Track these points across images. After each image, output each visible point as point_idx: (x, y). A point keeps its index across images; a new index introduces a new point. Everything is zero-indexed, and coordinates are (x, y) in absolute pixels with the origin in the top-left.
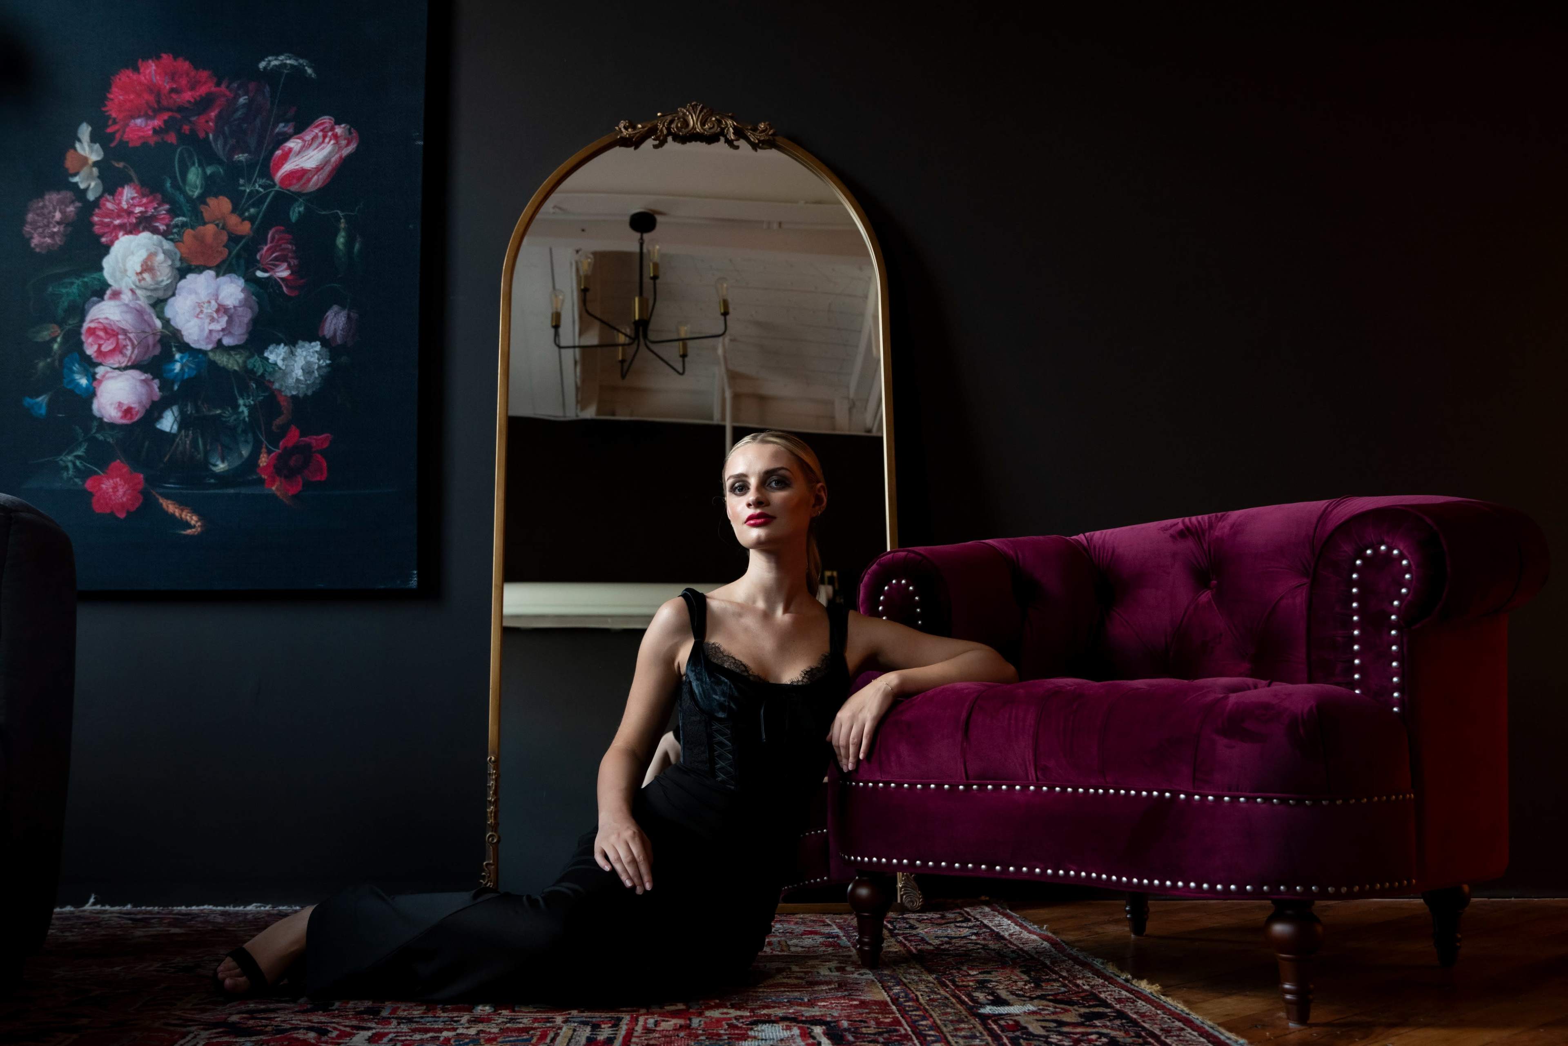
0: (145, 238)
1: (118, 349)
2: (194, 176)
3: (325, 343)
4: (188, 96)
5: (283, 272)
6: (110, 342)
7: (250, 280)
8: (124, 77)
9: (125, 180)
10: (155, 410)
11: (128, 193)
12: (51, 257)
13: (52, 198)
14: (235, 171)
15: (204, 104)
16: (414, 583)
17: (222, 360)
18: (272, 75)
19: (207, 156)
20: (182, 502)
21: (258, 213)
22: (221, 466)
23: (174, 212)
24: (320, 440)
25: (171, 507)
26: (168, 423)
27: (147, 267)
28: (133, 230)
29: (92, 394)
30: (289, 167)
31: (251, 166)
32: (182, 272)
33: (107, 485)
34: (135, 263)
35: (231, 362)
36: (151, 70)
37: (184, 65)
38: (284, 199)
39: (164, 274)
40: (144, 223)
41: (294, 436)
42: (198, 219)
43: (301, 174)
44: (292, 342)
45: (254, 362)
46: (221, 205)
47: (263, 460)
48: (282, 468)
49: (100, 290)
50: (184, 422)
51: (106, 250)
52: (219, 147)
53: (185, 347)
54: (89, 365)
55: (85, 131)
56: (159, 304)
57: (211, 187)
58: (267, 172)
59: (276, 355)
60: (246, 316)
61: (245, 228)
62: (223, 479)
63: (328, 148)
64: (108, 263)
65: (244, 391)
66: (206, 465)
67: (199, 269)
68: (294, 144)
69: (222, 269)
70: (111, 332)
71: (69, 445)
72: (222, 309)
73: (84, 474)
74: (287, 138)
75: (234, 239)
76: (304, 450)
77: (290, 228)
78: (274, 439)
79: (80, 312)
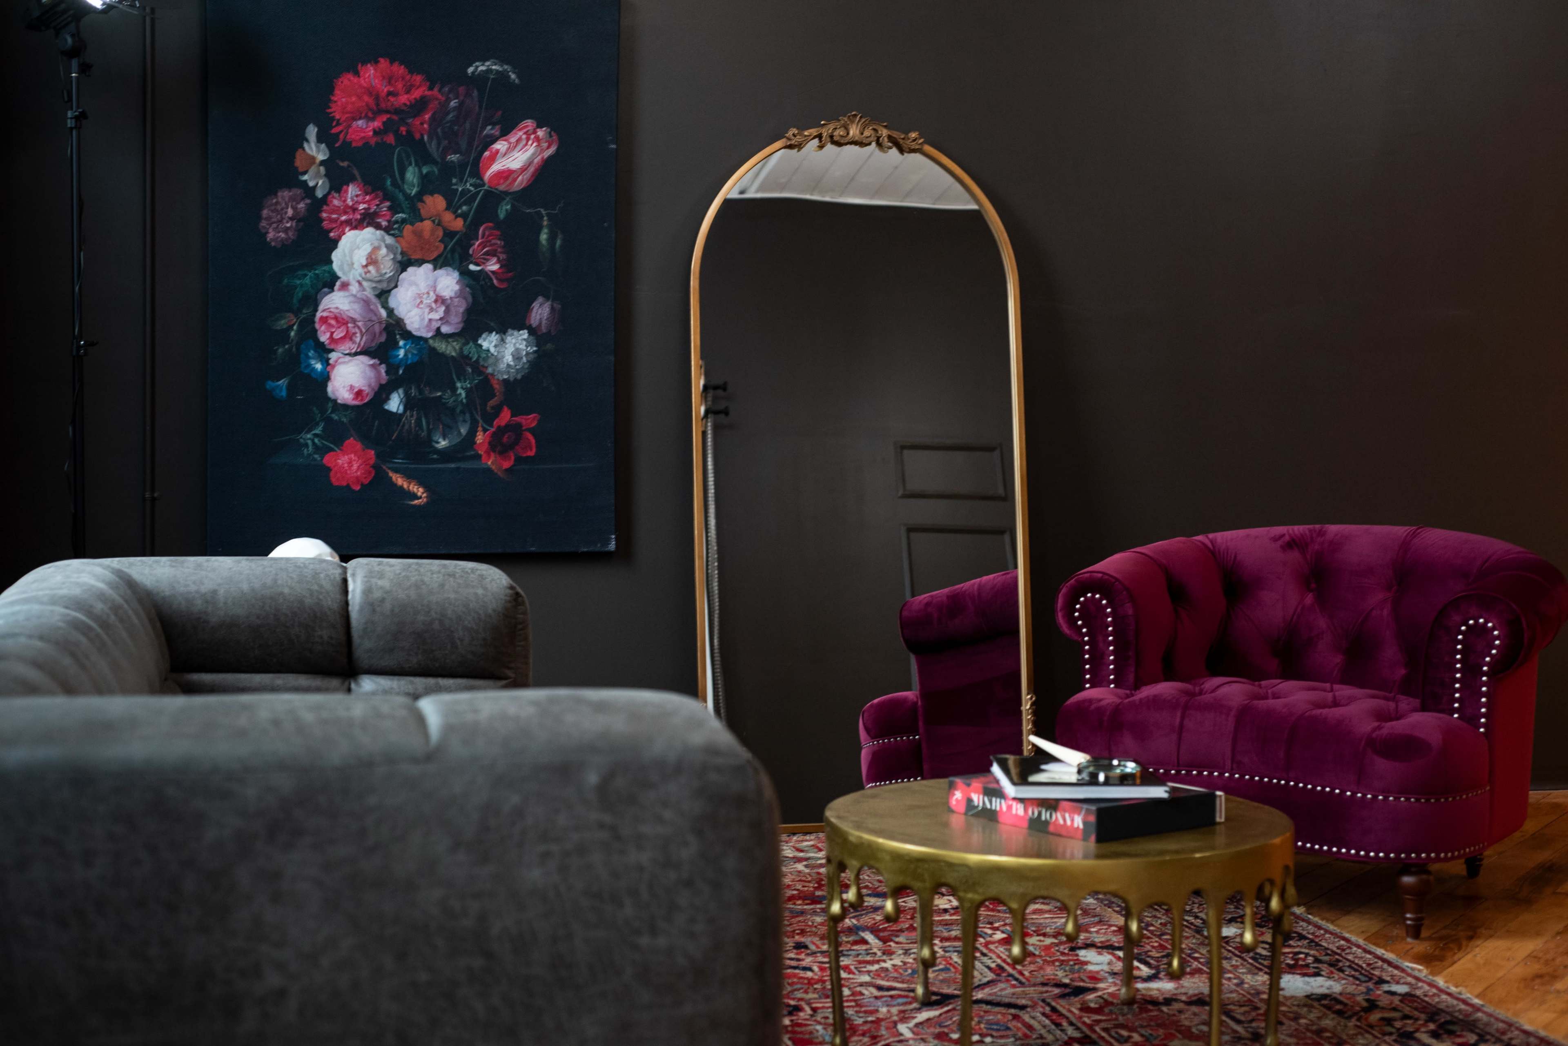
0: (369, 233)
1: (349, 337)
2: (411, 175)
3: (532, 331)
4: (404, 99)
5: (493, 266)
6: (340, 330)
7: (464, 273)
8: (346, 81)
9: (352, 179)
10: (382, 393)
11: (352, 191)
12: (284, 250)
13: (285, 194)
14: (448, 170)
15: (420, 106)
16: (612, 546)
17: (442, 346)
18: (480, 80)
19: (424, 158)
20: (409, 475)
21: (470, 211)
22: (443, 443)
23: (394, 209)
24: (530, 420)
25: (399, 480)
26: (395, 404)
27: (372, 260)
28: (358, 225)
29: (326, 378)
30: (496, 167)
31: (463, 165)
32: (404, 264)
33: (342, 460)
34: (360, 257)
35: (449, 349)
36: (370, 74)
37: (399, 70)
38: (493, 197)
39: (387, 267)
40: (367, 220)
41: (505, 416)
42: (416, 216)
43: (506, 175)
44: (502, 331)
45: (470, 349)
46: (436, 203)
47: (480, 438)
48: (497, 445)
49: (330, 282)
50: (409, 403)
51: (334, 244)
52: (433, 148)
53: (408, 335)
54: (323, 351)
55: (312, 131)
56: (383, 295)
57: (427, 186)
58: (477, 173)
59: (489, 342)
60: (461, 307)
61: (458, 224)
62: (446, 455)
63: (531, 150)
64: (336, 256)
65: (461, 376)
66: (429, 441)
67: (419, 263)
68: (500, 146)
69: (439, 263)
70: (341, 320)
72: (440, 300)
73: (323, 451)
74: (495, 140)
75: (449, 234)
76: (515, 429)
77: (498, 225)
78: (489, 419)
79: (313, 302)
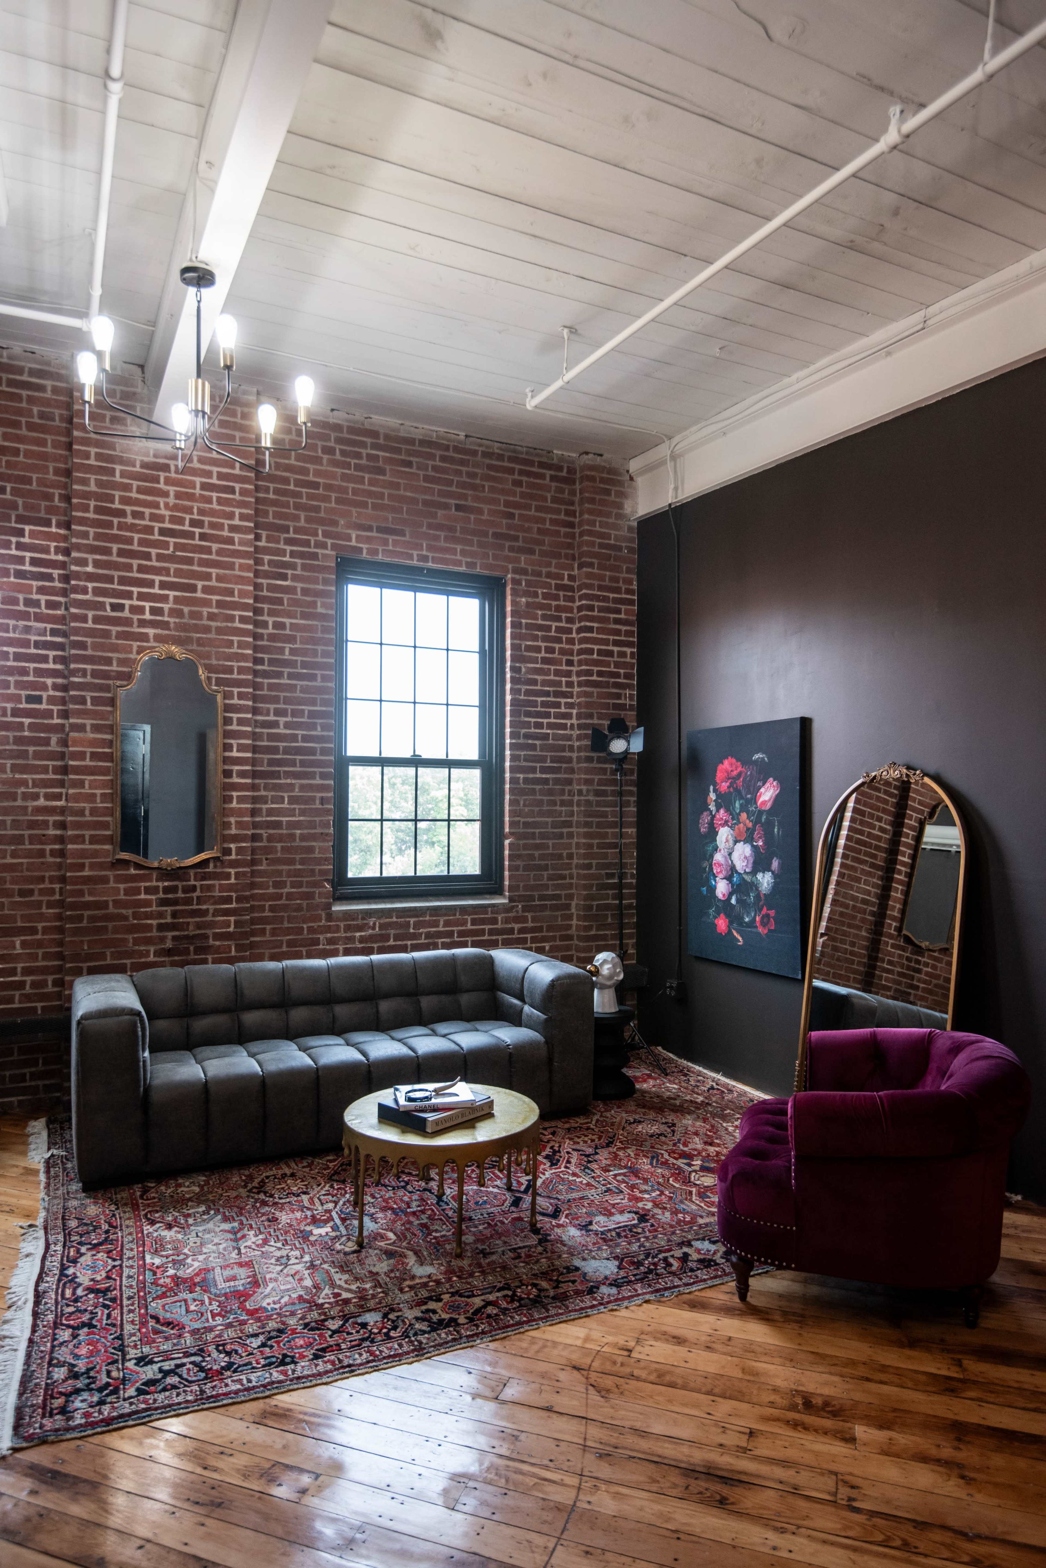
0: (726, 828)
1: (721, 871)
2: (737, 805)
3: (773, 873)
4: (735, 773)
5: (760, 843)
6: (718, 868)
7: (753, 846)
8: (720, 767)
9: (722, 807)
10: (729, 896)
11: (722, 811)
12: (705, 836)
13: (705, 814)
14: (747, 802)
15: (739, 775)
16: (800, 976)
17: (746, 877)
18: (757, 762)
19: (741, 798)
20: (737, 932)
21: (754, 819)
22: (747, 920)
23: (733, 819)
24: (772, 913)
25: (735, 934)
26: (733, 901)
27: (727, 841)
28: (723, 825)
29: (716, 888)
30: (761, 800)
31: (752, 799)
32: (736, 842)
33: (720, 922)
34: (723, 838)
35: (748, 878)
36: (726, 763)
37: (734, 760)
38: (760, 813)
39: (731, 843)
40: (726, 823)
41: (765, 910)
42: (738, 822)
43: (764, 802)
44: (763, 872)
45: (754, 879)
46: (744, 816)
47: (758, 919)
48: (762, 923)
49: (716, 848)
50: (738, 900)
51: (717, 833)
52: (743, 793)
53: (737, 872)
54: (714, 877)
55: (711, 787)
56: (730, 854)
57: (742, 809)
58: (756, 803)
59: (760, 876)
60: (751, 861)
61: (750, 825)
62: (748, 924)
63: (771, 791)
64: (718, 838)
65: (752, 891)
66: (743, 918)
67: (739, 841)
68: (763, 790)
69: (745, 841)
70: (720, 865)
71: (710, 907)
72: (746, 857)
73: (715, 917)
74: (761, 788)
75: (748, 829)
76: (768, 916)
77: (762, 825)
78: (761, 910)
79: (712, 857)
